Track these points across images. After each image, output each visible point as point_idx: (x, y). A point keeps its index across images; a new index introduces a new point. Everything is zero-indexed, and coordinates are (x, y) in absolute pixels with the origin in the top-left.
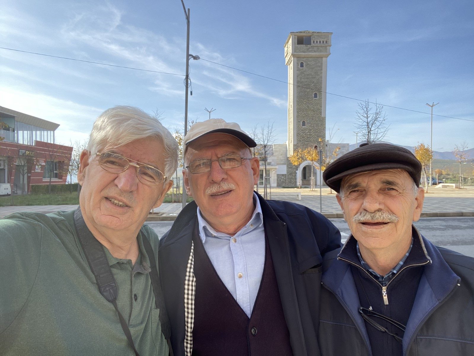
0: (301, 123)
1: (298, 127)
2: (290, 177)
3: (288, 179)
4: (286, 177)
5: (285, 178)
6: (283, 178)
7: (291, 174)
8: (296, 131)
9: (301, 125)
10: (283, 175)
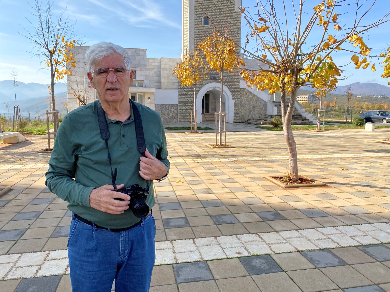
0: (203, 20)
1: (197, 26)
2: (184, 109)
3: (180, 112)
4: (177, 109)
5: (176, 111)
6: (173, 111)
7: (185, 104)
8: (194, 33)
9: (203, 23)
10: (172, 106)
